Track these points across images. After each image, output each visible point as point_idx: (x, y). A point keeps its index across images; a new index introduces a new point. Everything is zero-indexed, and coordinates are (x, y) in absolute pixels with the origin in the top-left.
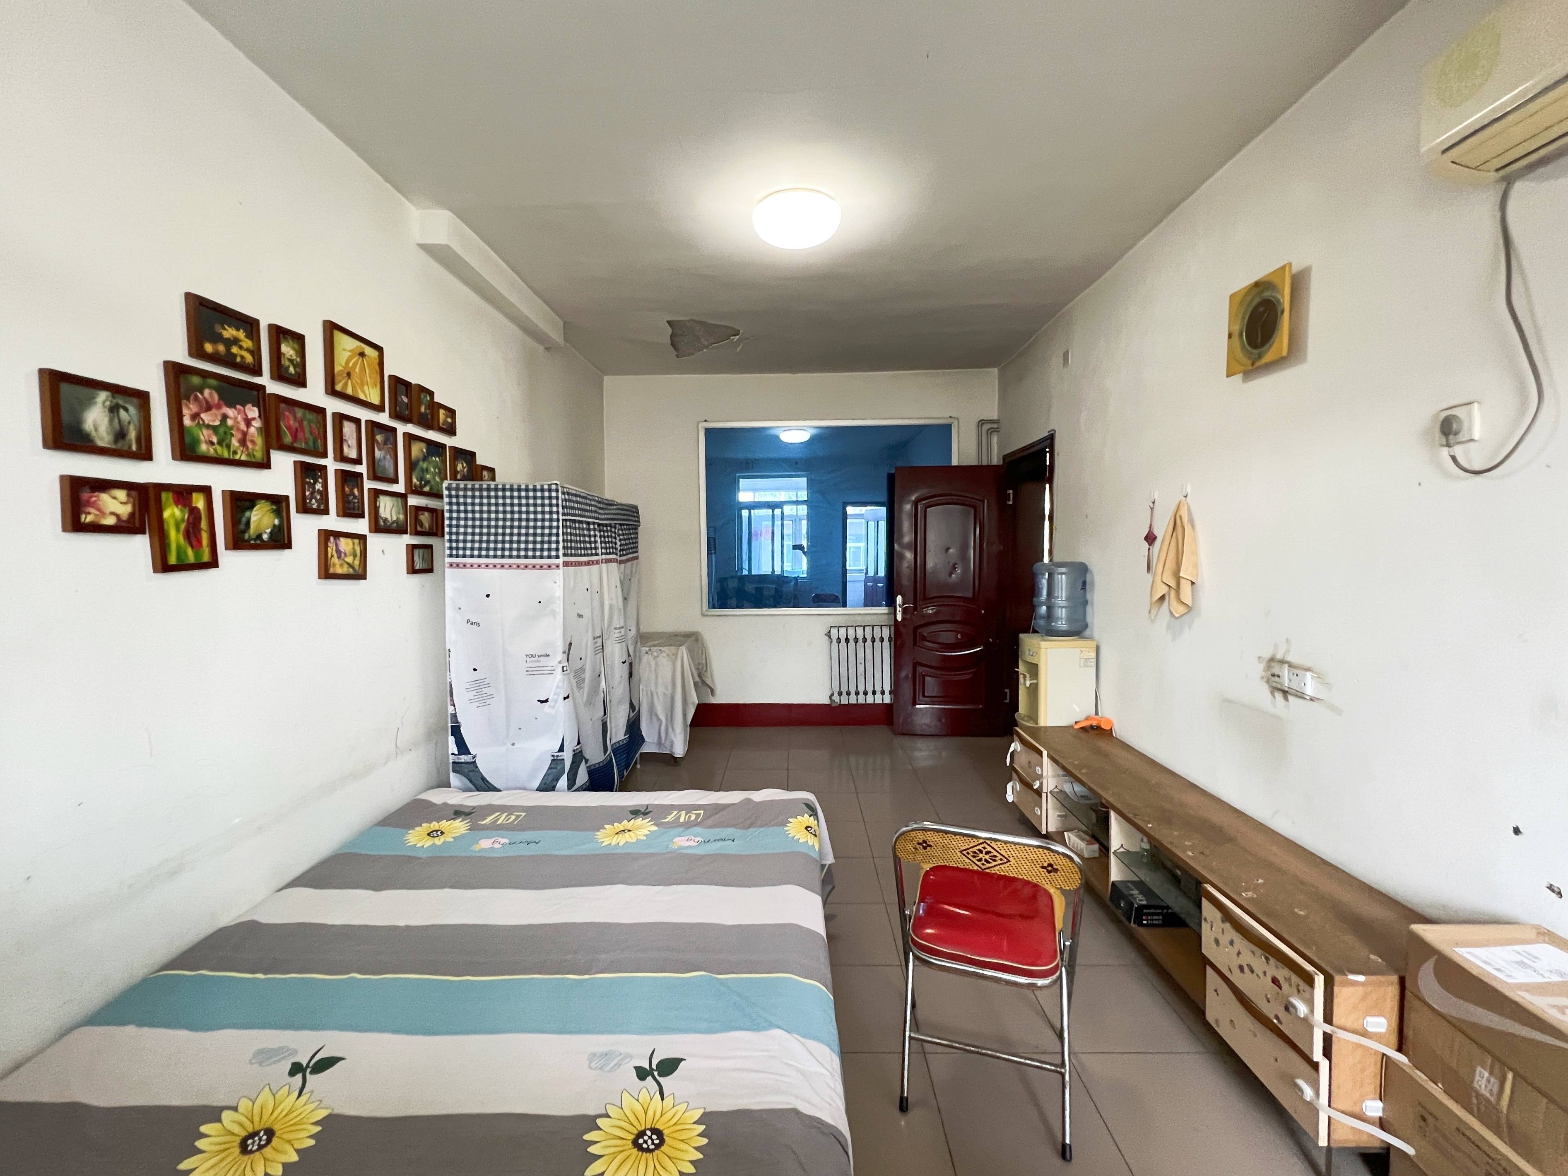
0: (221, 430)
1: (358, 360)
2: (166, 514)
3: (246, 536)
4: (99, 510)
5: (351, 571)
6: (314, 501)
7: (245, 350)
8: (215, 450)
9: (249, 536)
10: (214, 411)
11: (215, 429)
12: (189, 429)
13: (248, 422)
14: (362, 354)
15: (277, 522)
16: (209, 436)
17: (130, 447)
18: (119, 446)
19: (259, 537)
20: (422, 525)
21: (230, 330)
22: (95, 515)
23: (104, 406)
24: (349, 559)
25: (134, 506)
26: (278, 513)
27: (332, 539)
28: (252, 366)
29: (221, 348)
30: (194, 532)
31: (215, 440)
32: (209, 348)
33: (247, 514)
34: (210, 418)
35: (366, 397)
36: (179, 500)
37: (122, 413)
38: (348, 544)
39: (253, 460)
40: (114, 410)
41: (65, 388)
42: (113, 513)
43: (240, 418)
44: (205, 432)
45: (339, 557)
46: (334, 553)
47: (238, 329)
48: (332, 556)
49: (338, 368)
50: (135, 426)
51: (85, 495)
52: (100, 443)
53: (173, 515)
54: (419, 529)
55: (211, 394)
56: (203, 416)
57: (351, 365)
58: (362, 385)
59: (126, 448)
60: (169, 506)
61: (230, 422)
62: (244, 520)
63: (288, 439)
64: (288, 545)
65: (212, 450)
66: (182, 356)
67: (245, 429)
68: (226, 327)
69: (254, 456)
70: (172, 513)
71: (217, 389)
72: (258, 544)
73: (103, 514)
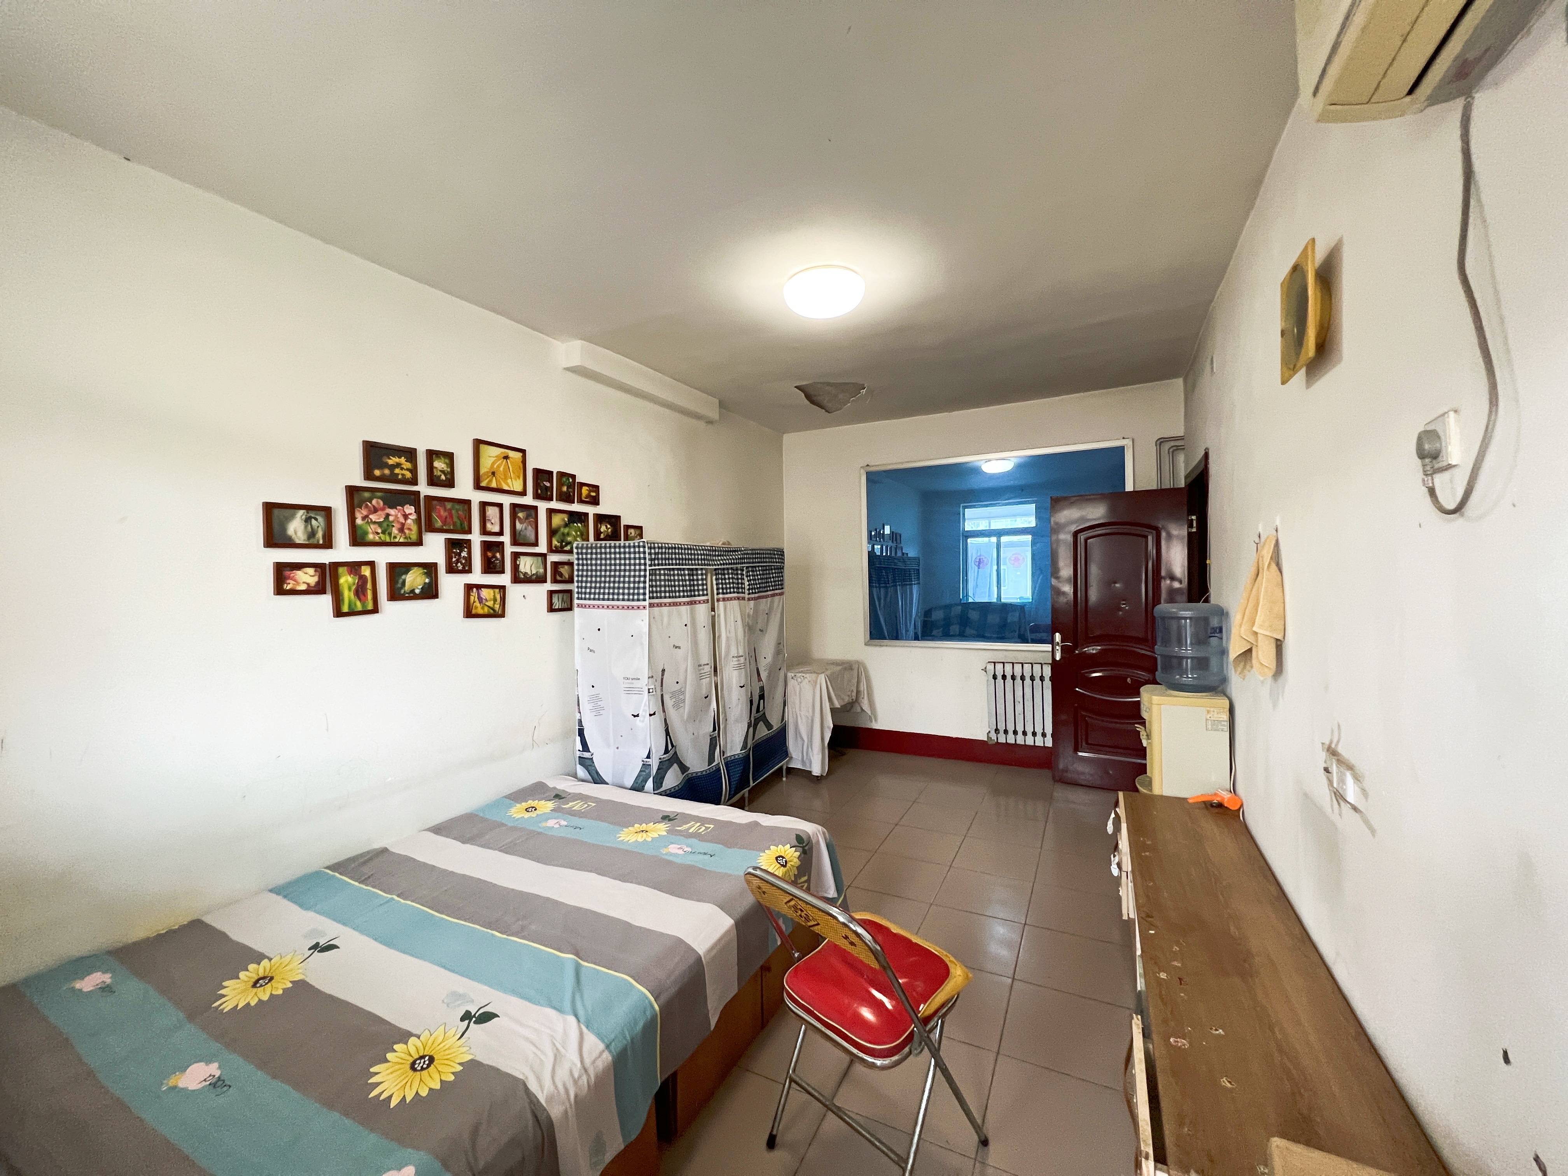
0: (385, 525)
1: (502, 462)
2: (342, 581)
3: (402, 592)
4: (295, 581)
5: (492, 611)
6: (459, 564)
7: (405, 470)
8: (380, 538)
9: (405, 592)
10: (379, 513)
11: (380, 524)
12: (360, 527)
13: (406, 517)
14: (506, 457)
15: (427, 581)
16: (375, 529)
17: (318, 541)
18: (311, 541)
19: (413, 591)
20: (561, 575)
21: (393, 459)
22: (293, 584)
23: (302, 520)
24: (490, 604)
25: (319, 577)
26: (428, 574)
27: (475, 590)
28: (411, 480)
29: (387, 472)
30: (362, 591)
31: (379, 531)
32: (377, 473)
33: (403, 577)
34: (377, 517)
35: (509, 487)
36: (351, 571)
37: (314, 522)
38: (489, 593)
39: (409, 541)
40: (308, 520)
41: (276, 512)
42: (304, 583)
43: (399, 515)
44: (372, 526)
45: (481, 602)
46: (476, 599)
47: (400, 457)
48: (474, 602)
49: (483, 471)
50: (322, 528)
51: (287, 573)
52: (298, 541)
53: (347, 581)
54: (558, 578)
55: (378, 503)
56: (371, 516)
57: (495, 466)
58: (505, 479)
59: (316, 542)
60: (345, 575)
61: (391, 518)
62: (401, 581)
63: (439, 524)
64: (435, 596)
65: (377, 538)
66: (358, 480)
67: (404, 522)
68: (391, 457)
69: (410, 538)
70: (346, 580)
71: (381, 498)
72: (412, 596)
73: (298, 583)
